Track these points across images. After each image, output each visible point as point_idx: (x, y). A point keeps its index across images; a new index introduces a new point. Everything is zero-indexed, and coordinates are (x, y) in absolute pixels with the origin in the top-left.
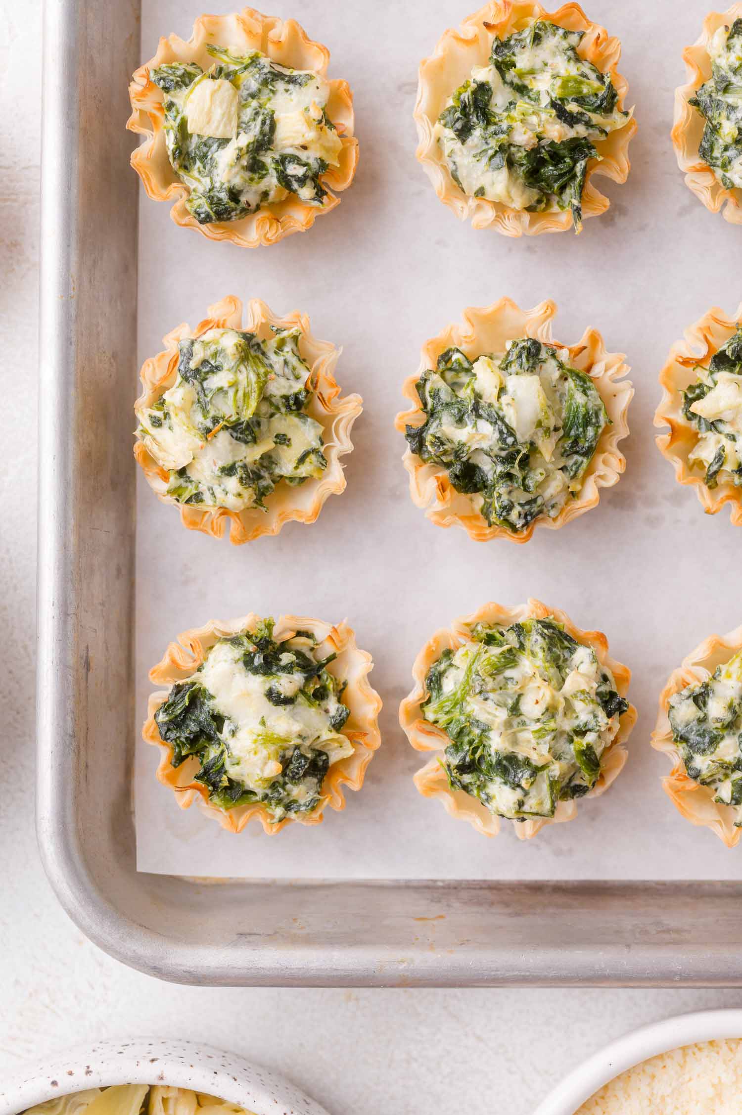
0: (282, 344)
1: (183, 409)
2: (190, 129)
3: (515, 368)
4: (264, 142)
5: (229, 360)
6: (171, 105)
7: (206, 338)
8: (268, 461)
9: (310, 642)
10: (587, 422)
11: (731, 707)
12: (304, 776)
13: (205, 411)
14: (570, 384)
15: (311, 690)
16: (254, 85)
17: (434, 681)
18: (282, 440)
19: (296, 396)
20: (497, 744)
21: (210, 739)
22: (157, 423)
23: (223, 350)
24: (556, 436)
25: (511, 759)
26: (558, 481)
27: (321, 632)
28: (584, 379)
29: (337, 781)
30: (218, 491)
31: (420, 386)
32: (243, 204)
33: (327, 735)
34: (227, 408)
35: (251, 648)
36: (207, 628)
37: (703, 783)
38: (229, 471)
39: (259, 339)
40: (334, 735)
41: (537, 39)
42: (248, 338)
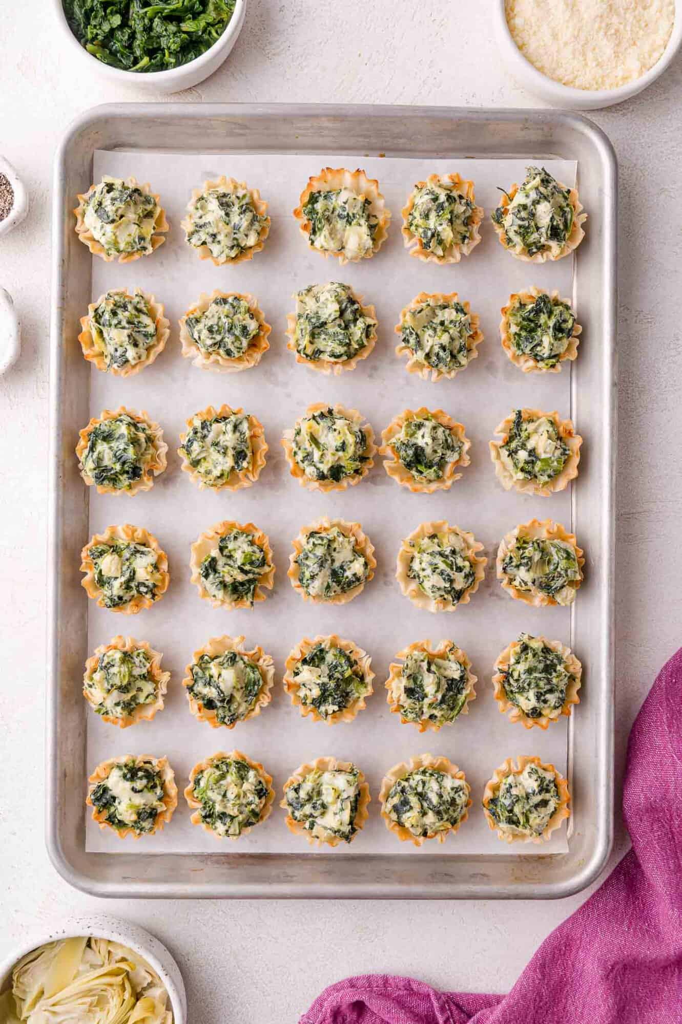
0: (138, 655)
1: (100, 682)
2: (103, 573)
3: (226, 665)
4: (132, 578)
5: (117, 662)
6: (96, 564)
7: (109, 654)
8: (134, 698)
9: (150, 766)
10: (255, 683)
11: (308, 794)
12: (147, 818)
13: (108, 682)
14: (248, 669)
15: (149, 786)
16: (128, 556)
17: (197, 782)
18: (140, 689)
19: (144, 675)
20: (218, 808)
21: (111, 805)
22: (90, 686)
23: (115, 660)
24: (242, 691)
25: (224, 814)
26: (244, 705)
27: (155, 762)
28: (254, 667)
29: (161, 819)
30: (114, 711)
31: (192, 670)
32: (124, 601)
33: (156, 803)
34: (117, 681)
35: (126, 771)
36: (111, 761)
37: (299, 821)
38: (117, 704)
39: (130, 653)
40: (158, 803)
41: (235, 538)
42: (125, 654)
